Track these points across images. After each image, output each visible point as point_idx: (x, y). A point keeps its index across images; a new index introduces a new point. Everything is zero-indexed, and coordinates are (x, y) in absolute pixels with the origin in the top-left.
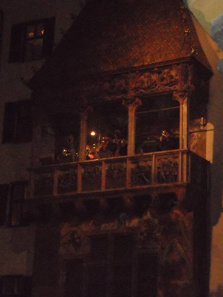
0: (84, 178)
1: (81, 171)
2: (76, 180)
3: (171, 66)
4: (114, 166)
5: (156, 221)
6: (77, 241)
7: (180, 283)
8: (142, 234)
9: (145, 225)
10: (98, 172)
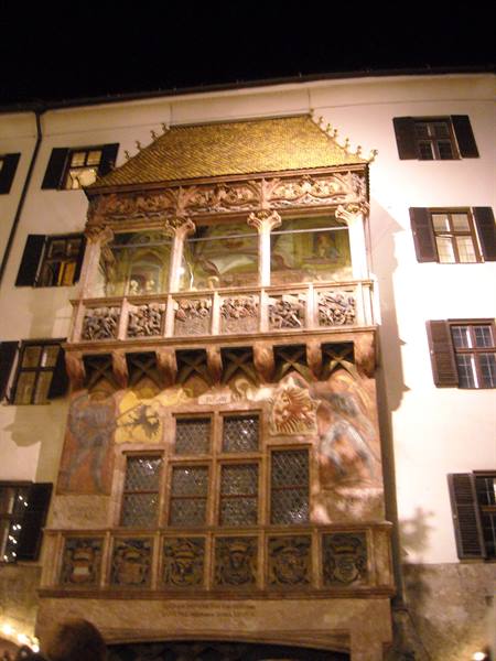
0: (177, 317)
1: (172, 307)
2: (163, 320)
3: (331, 174)
4: (236, 301)
5: (306, 393)
6: (152, 421)
7: (357, 492)
8: (278, 412)
9: (286, 398)
10: (204, 309)
